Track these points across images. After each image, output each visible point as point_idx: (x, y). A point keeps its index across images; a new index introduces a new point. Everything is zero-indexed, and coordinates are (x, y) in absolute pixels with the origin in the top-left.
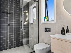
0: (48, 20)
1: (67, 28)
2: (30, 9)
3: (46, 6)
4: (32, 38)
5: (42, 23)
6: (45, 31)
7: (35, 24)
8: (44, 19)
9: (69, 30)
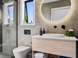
1: (44, 30)
4: (8, 43)
5: (21, 25)
6: (25, 34)
7: (13, 26)
9: (45, 32)
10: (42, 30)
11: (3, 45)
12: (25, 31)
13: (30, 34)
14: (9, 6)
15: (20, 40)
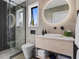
0: (33, 25)
1: (46, 30)
2: (17, 13)
3: (32, 13)
4: (19, 40)
5: (28, 27)
6: (31, 33)
7: (23, 27)
8: (31, 23)
10: (44, 31)
11: (16, 41)
12: (31, 31)
13: (35, 34)
14: (20, 12)
15: (27, 38)
